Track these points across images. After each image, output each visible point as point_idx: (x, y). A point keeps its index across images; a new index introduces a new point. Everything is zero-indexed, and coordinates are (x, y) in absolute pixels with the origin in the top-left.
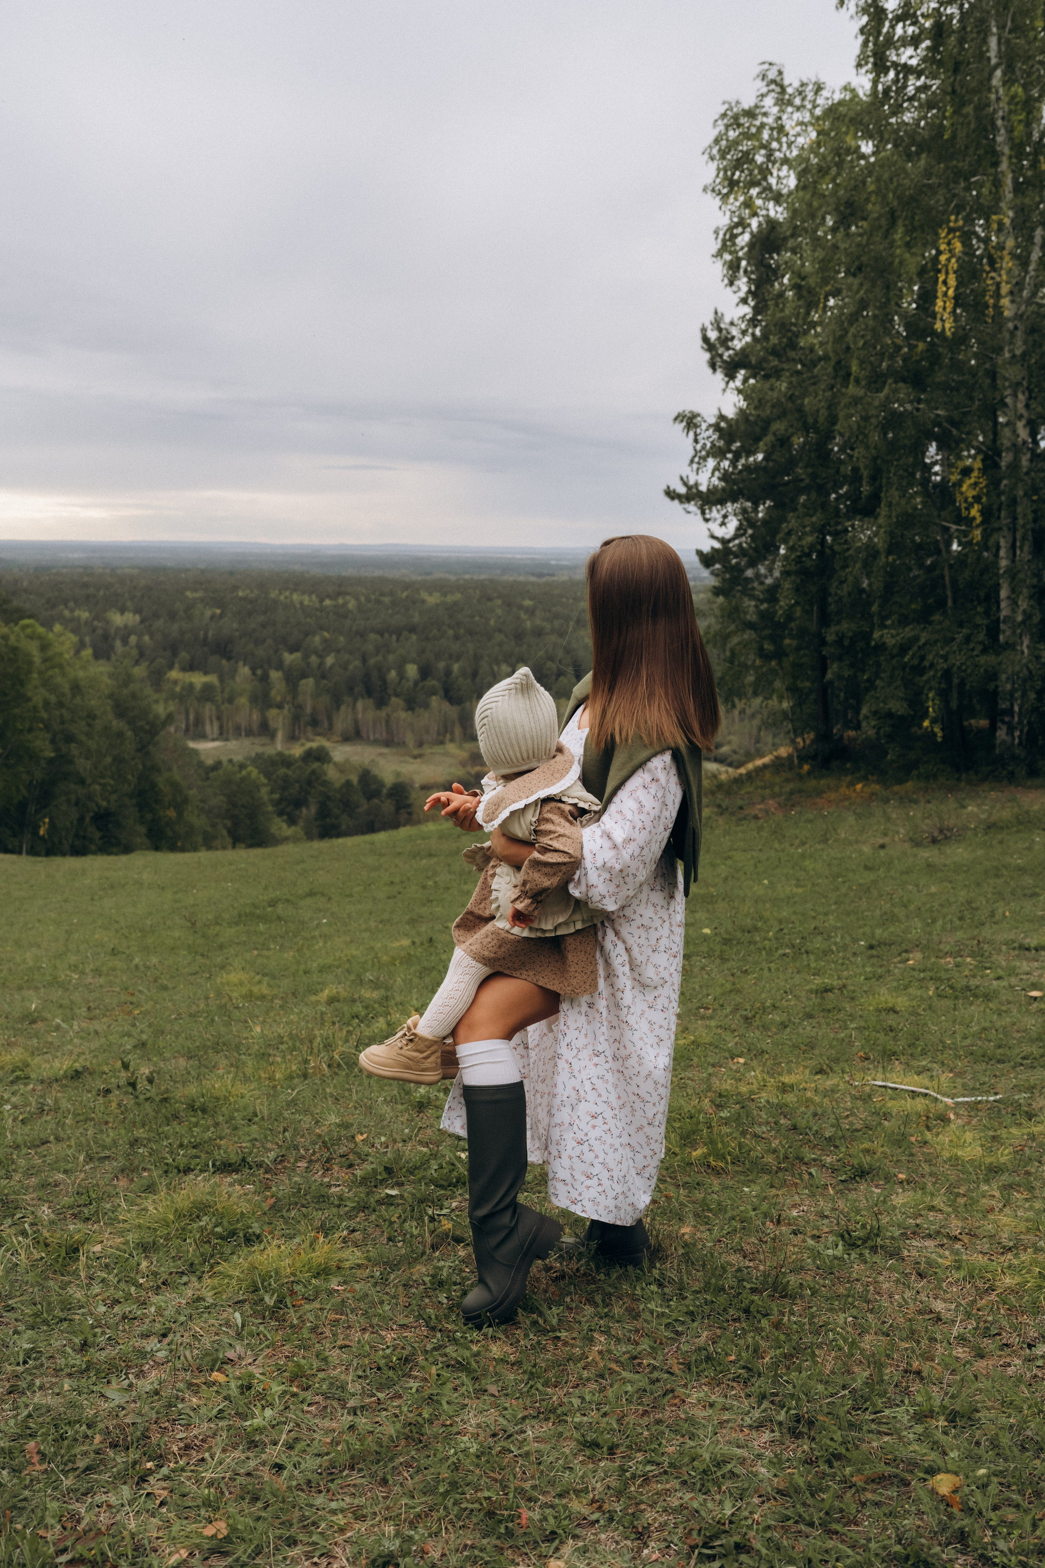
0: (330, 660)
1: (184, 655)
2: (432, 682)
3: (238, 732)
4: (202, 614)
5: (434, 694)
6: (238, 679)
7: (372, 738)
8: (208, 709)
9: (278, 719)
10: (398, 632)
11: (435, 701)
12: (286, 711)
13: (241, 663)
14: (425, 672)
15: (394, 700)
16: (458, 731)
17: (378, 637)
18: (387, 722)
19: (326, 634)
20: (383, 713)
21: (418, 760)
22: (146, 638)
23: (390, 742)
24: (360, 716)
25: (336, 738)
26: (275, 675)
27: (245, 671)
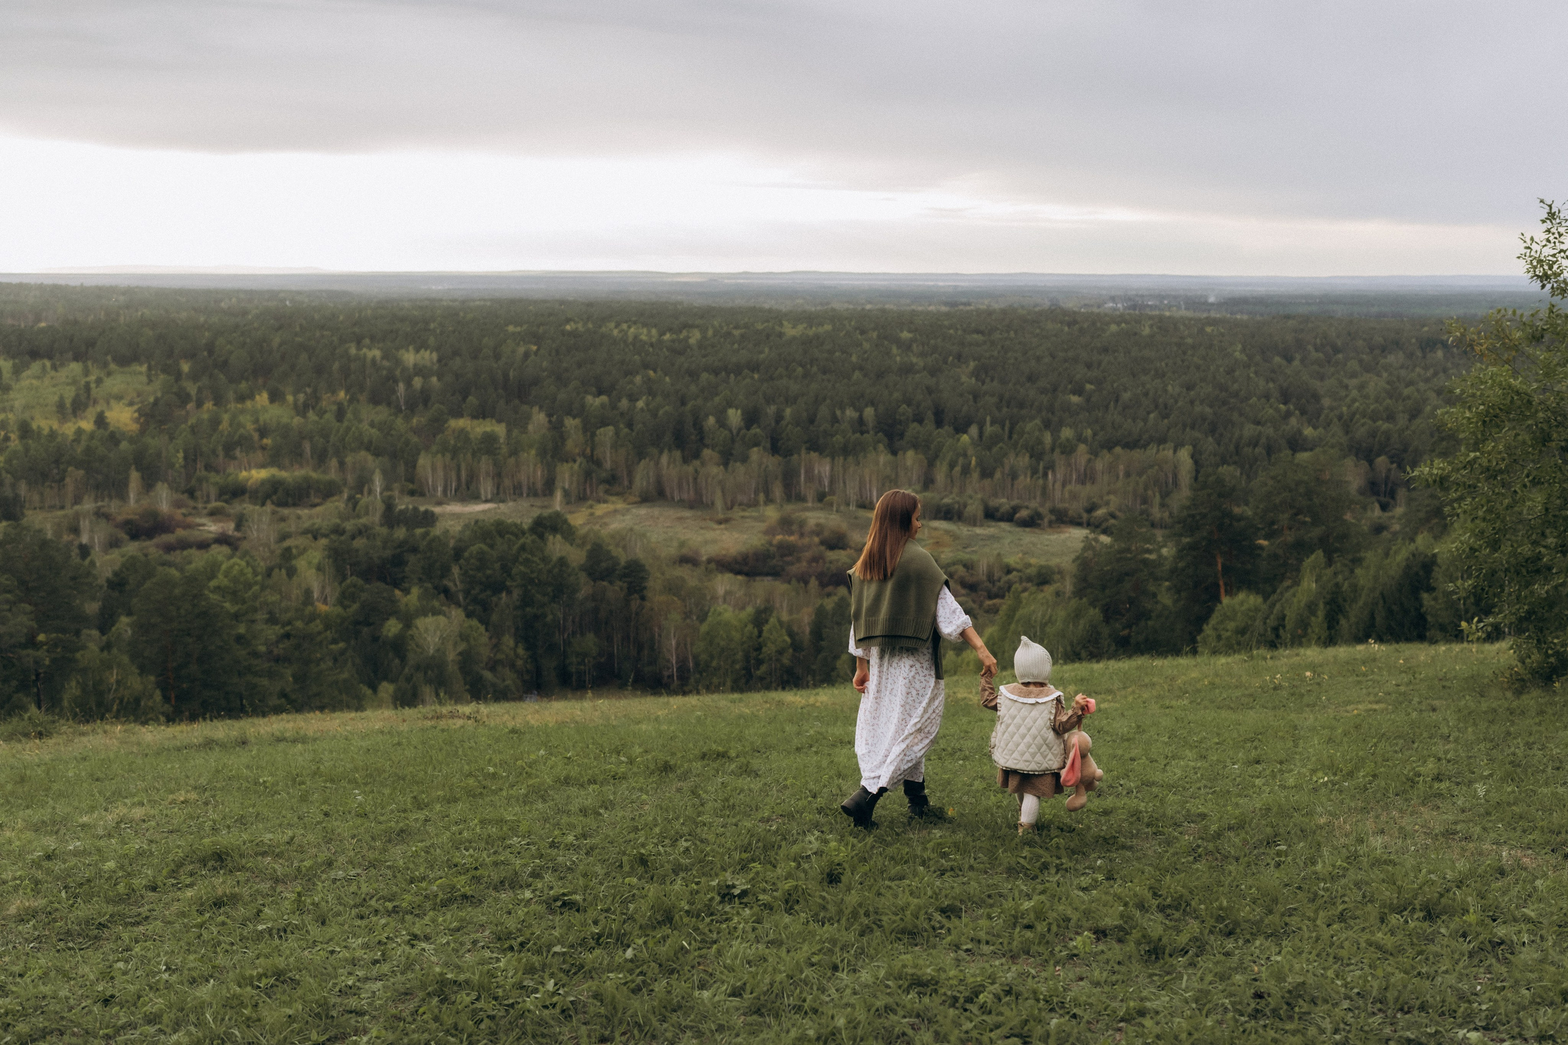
0: (640, 404)
1: (472, 399)
2: (755, 430)
3: (517, 491)
4: (513, 352)
5: (756, 445)
6: (530, 427)
7: (677, 498)
8: (485, 464)
9: (567, 475)
10: (738, 370)
11: (755, 454)
12: (576, 466)
13: (536, 409)
14: (751, 418)
15: (707, 453)
16: (778, 491)
17: (712, 377)
18: (695, 479)
19: (651, 373)
20: (690, 469)
21: (722, 526)
22: (434, 379)
23: (698, 503)
24: (664, 472)
25: (632, 499)
26: (571, 423)
27: (539, 418)
